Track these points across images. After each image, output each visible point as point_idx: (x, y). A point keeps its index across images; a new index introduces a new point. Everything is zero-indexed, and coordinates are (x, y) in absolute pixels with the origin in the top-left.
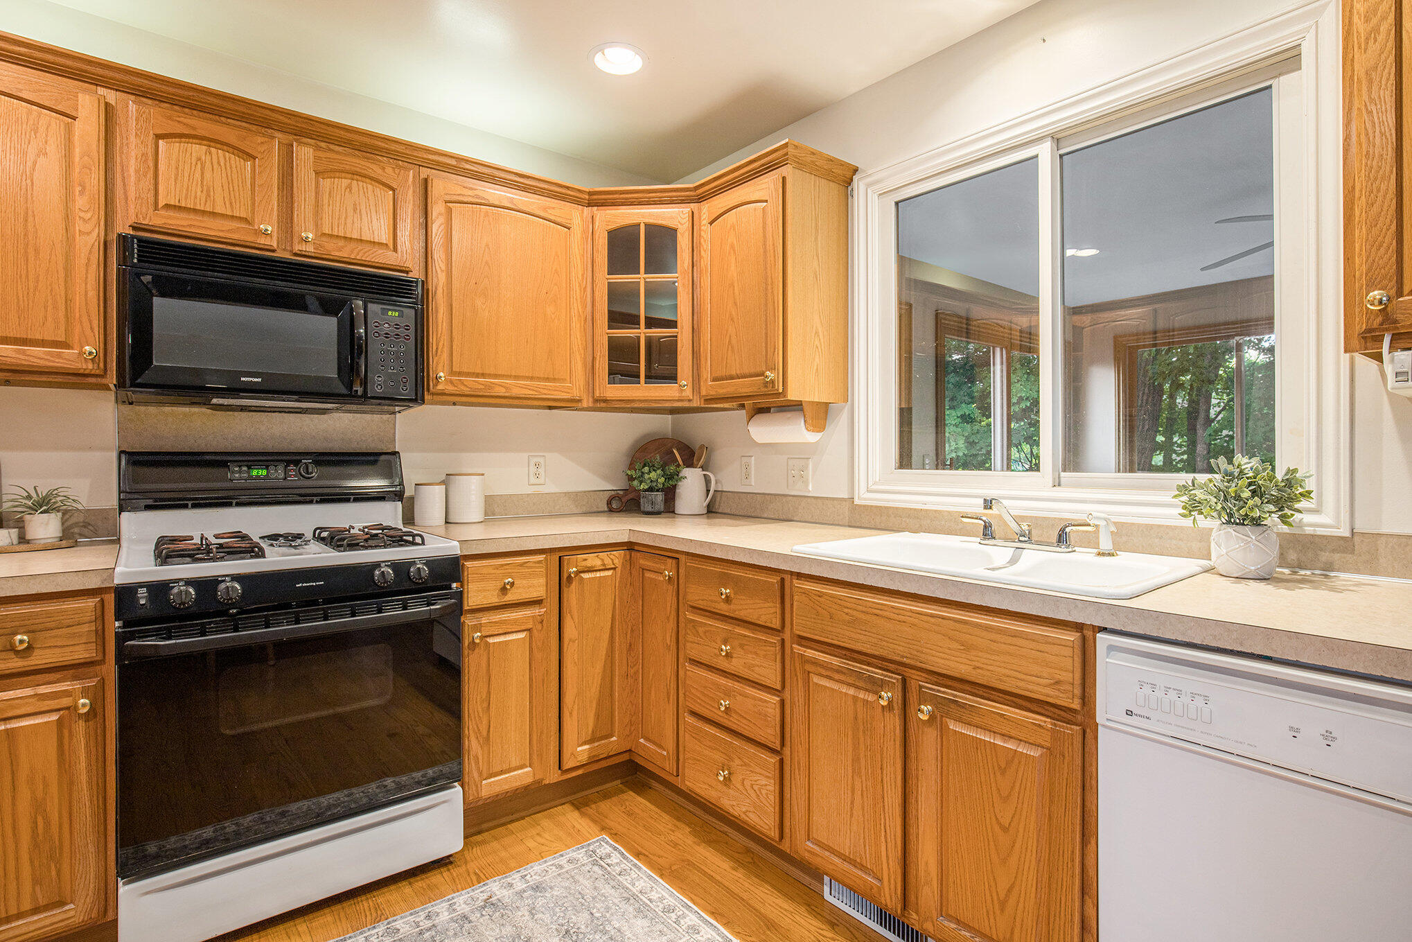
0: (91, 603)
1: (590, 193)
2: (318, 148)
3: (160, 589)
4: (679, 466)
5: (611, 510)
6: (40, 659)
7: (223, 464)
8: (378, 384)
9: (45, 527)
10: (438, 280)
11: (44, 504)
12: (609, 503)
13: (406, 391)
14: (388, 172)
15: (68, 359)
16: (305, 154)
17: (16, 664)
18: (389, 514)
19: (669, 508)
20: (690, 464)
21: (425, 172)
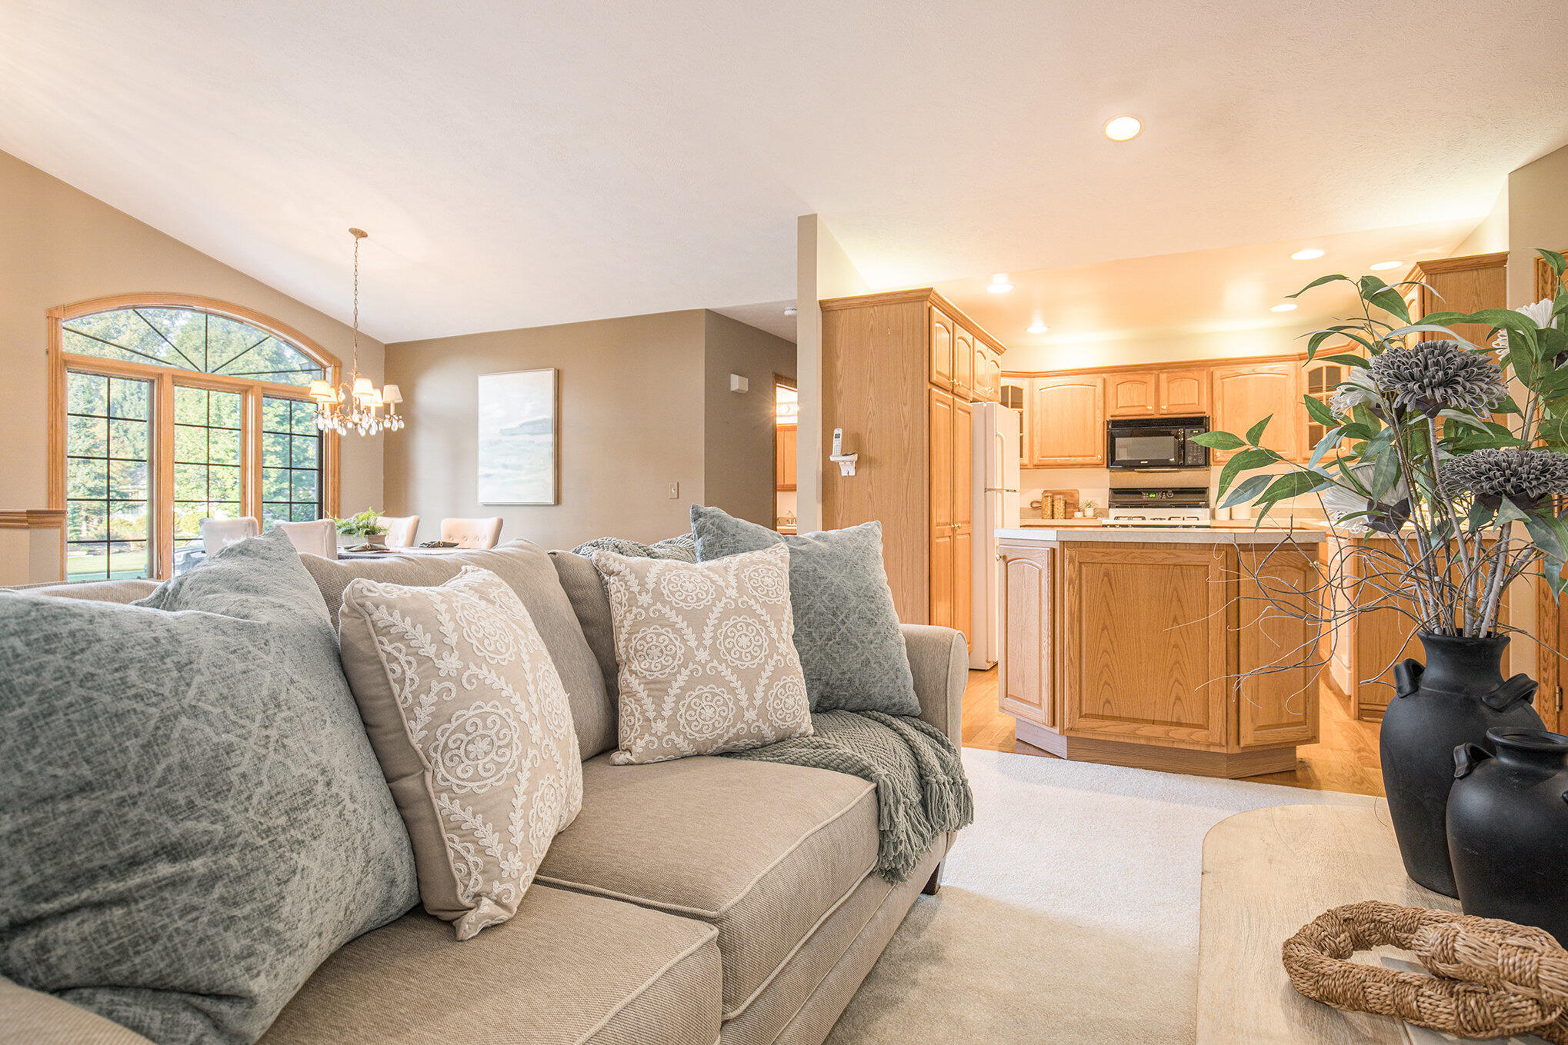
1: (1299, 355)
2: (1168, 372)
7: (1140, 493)
8: (1191, 461)
9: (1089, 512)
10: (1218, 413)
11: (1089, 505)
13: (1201, 461)
14: (1195, 374)
15: (1094, 460)
16: (1163, 377)
21: (1212, 369)
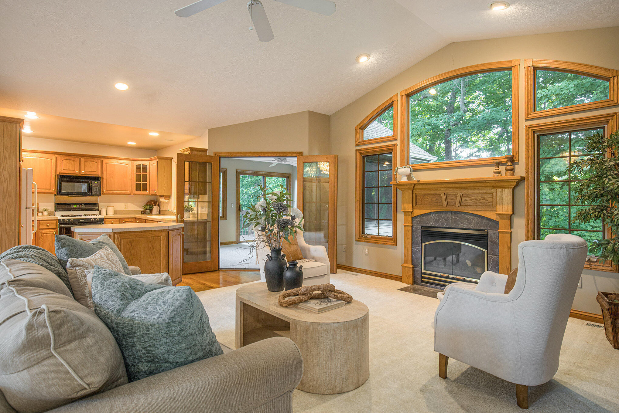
0: (55, 221)
1: (133, 159)
2: (85, 158)
3: (63, 220)
4: (153, 205)
5: (142, 214)
6: (50, 227)
7: (70, 205)
8: (94, 193)
9: (46, 213)
10: (104, 176)
11: (45, 211)
12: (141, 212)
13: (98, 194)
14: (96, 160)
15: (50, 191)
16: (83, 160)
17: (48, 227)
18: (97, 213)
19: (151, 213)
20: (155, 205)
21: (102, 159)
